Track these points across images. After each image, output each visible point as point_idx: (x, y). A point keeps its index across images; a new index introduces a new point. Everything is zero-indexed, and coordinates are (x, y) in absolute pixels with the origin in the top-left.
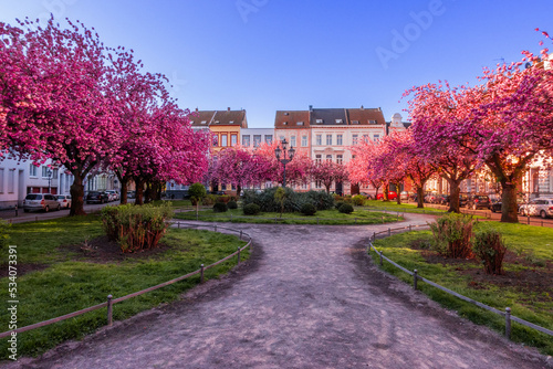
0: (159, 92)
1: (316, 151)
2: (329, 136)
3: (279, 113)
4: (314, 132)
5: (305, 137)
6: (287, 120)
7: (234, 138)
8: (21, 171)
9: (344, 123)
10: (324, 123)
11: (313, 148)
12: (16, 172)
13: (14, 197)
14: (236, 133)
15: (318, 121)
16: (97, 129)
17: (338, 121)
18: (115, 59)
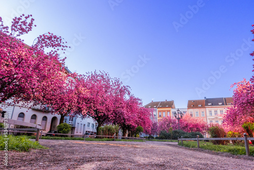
0: (127, 92)
1: (209, 119)
2: (216, 111)
3: (189, 102)
4: (208, 110)
5: (203, 112)
6: (193, 105)
7: (168, 113)
8: (84, 125)
9: (223, 104)
10: (212, 105)
11: (208, 117)
12: (83, 125)
13: (82, 134)
14: (169, 111)
15: (209, 104)
16: (104, 105)
17: (220, 104)
18: (114, 82)
